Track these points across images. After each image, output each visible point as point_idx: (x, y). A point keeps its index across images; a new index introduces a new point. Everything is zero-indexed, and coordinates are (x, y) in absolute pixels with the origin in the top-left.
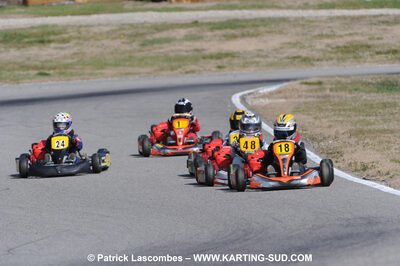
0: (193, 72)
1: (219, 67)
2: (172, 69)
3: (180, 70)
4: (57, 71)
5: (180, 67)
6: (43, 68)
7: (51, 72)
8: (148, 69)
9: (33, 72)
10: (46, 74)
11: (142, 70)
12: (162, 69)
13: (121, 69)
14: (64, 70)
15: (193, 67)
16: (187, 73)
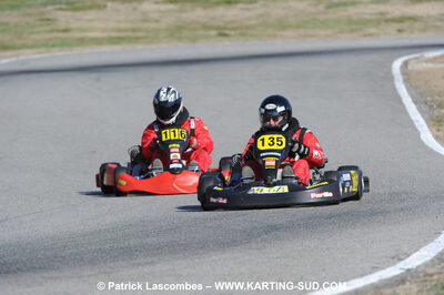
0: (371, 35)
1: (400, 31)
2: (352, 31)
3: (360, 33)
4: (238, 31)
5: (360, 30)
6: (225, 28)
7: (232, 33)
8: (329, 32)
9: (214, 33)
10: (225, 35)
11: (322, 33)
12: (342, 32)
13: (302, 31)
14: (244, 31)
15: (373, 30)
16: (365, 35)
